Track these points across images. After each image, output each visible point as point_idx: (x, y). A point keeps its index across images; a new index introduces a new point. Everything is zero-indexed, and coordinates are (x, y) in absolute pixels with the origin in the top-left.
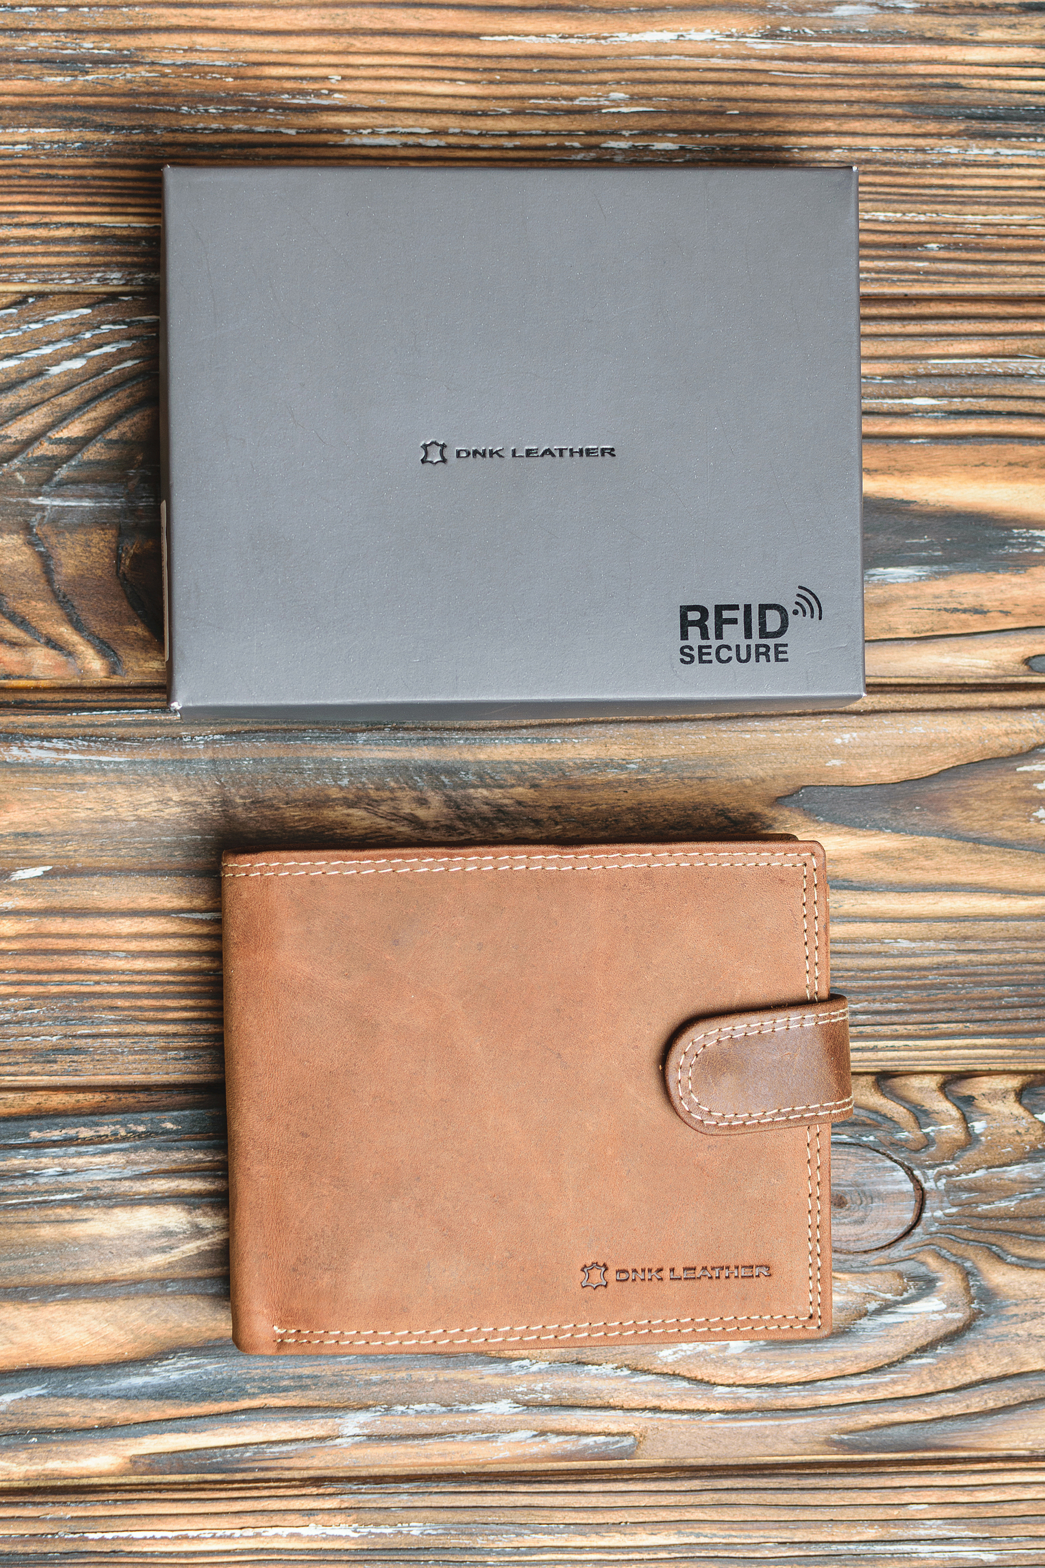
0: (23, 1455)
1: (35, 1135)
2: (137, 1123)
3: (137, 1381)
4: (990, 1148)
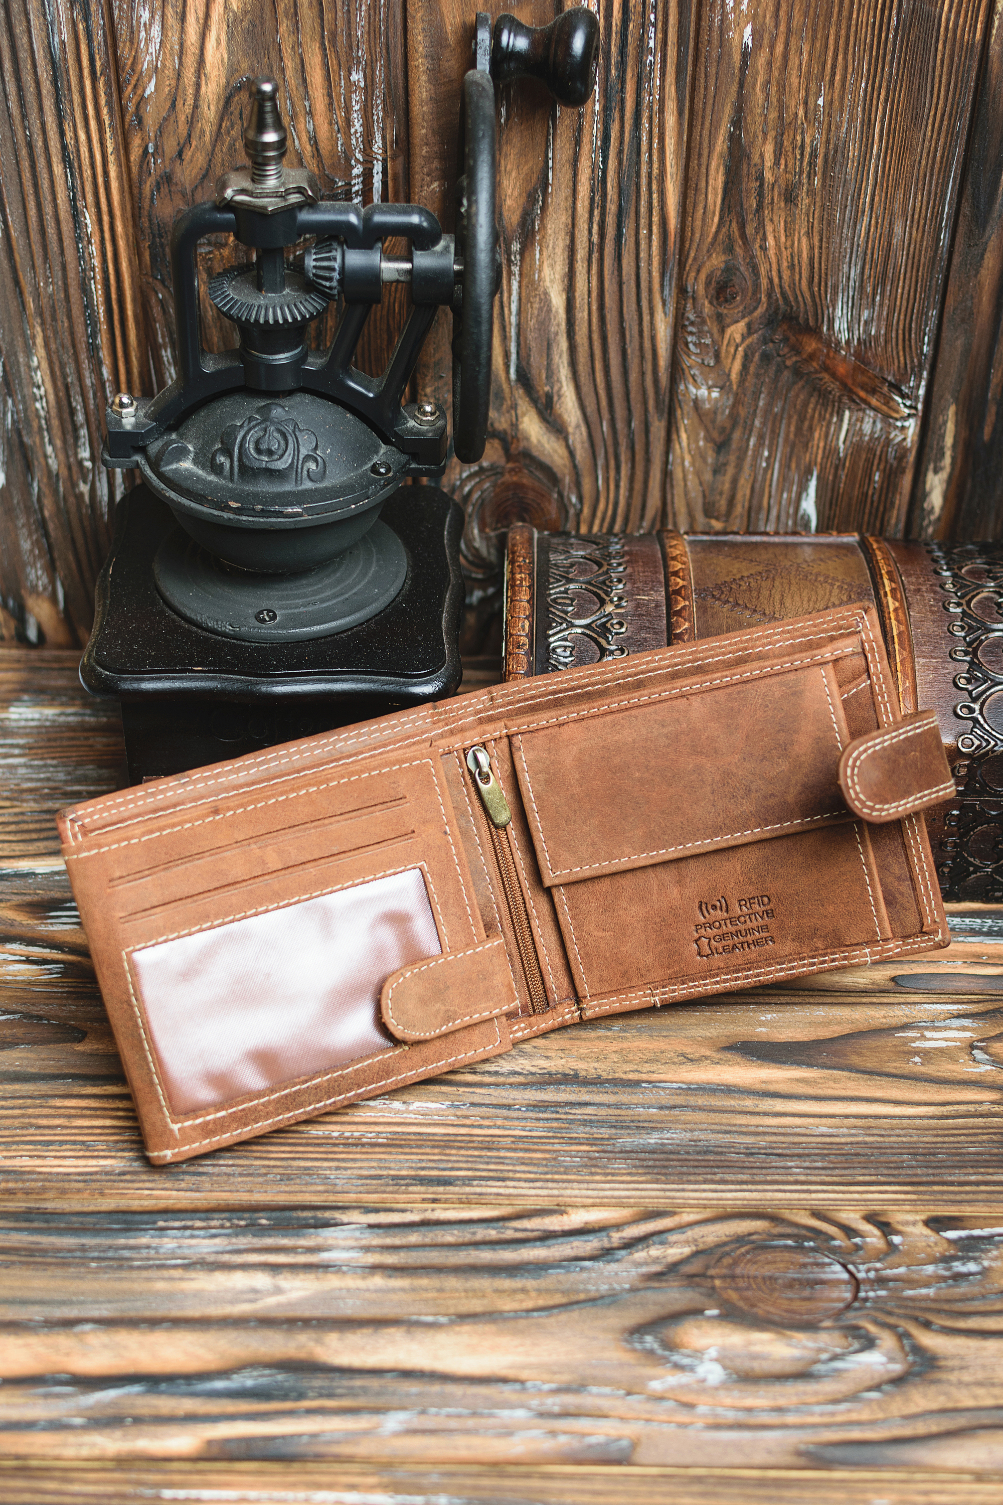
0: (118, 1433)
1: (161, 1224)
2: (239, 1219)
3: (219, 1384)
4: (907, 1253)
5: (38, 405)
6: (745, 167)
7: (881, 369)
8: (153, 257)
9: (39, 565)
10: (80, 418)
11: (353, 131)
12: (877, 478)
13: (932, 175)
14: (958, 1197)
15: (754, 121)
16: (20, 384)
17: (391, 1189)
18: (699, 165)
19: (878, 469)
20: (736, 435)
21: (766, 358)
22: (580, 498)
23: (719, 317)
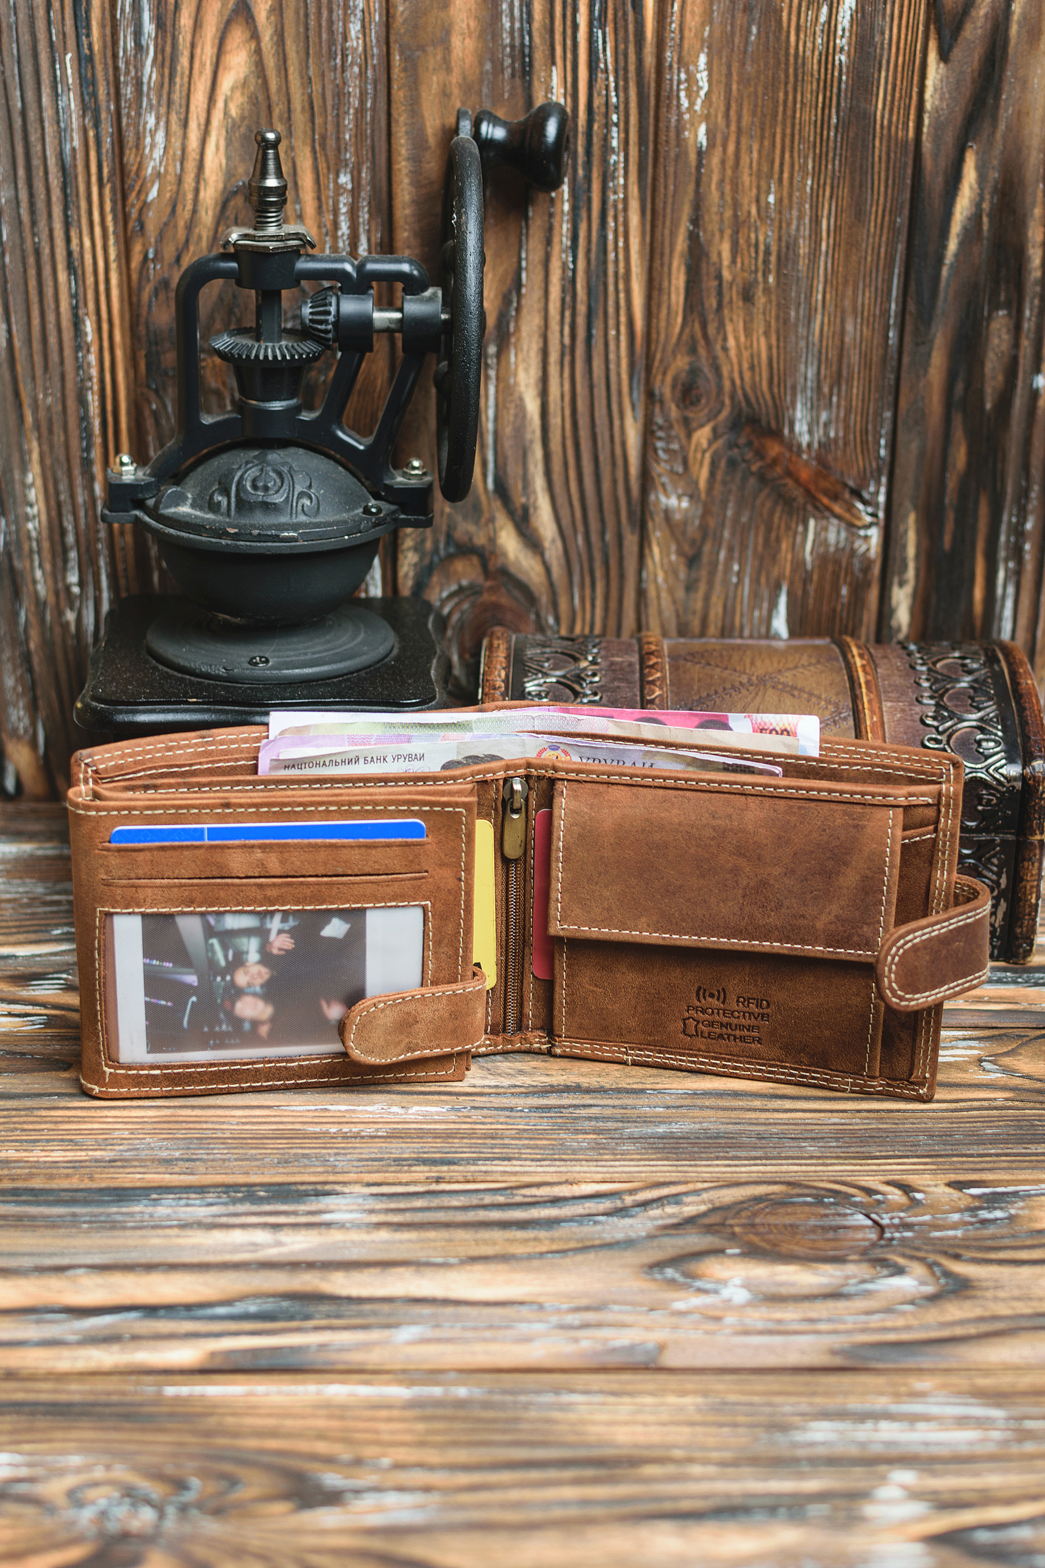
1: (155, 1196)
2: (237, 1193)
3: (222, 1311)
4: (931, 1206)
5: (30, 526)
6: (704, 266)
7: (842, 474)
8: (149, 366)
9: (21, 704)
10: (70, 539)
11: (340, 233)
12: (844, 591)
13: (877, 271)
14: (978, 1166)
15: (712, 221)
16: (14, 503)
17: (393, 1169)
18: (662, 265)
19: (845, 582)
20: (707, 548)
21: (732, 463)
22: (557, 619)
23: (686, 422)
